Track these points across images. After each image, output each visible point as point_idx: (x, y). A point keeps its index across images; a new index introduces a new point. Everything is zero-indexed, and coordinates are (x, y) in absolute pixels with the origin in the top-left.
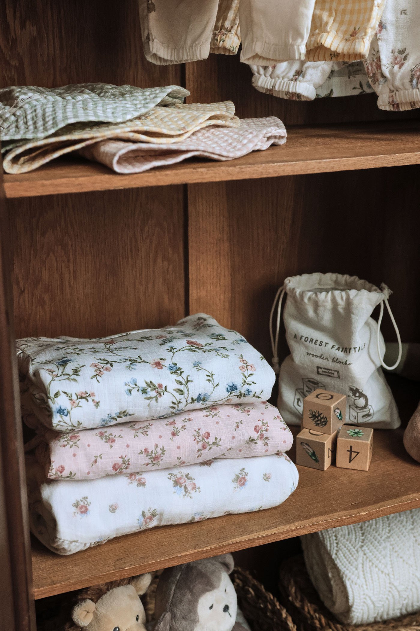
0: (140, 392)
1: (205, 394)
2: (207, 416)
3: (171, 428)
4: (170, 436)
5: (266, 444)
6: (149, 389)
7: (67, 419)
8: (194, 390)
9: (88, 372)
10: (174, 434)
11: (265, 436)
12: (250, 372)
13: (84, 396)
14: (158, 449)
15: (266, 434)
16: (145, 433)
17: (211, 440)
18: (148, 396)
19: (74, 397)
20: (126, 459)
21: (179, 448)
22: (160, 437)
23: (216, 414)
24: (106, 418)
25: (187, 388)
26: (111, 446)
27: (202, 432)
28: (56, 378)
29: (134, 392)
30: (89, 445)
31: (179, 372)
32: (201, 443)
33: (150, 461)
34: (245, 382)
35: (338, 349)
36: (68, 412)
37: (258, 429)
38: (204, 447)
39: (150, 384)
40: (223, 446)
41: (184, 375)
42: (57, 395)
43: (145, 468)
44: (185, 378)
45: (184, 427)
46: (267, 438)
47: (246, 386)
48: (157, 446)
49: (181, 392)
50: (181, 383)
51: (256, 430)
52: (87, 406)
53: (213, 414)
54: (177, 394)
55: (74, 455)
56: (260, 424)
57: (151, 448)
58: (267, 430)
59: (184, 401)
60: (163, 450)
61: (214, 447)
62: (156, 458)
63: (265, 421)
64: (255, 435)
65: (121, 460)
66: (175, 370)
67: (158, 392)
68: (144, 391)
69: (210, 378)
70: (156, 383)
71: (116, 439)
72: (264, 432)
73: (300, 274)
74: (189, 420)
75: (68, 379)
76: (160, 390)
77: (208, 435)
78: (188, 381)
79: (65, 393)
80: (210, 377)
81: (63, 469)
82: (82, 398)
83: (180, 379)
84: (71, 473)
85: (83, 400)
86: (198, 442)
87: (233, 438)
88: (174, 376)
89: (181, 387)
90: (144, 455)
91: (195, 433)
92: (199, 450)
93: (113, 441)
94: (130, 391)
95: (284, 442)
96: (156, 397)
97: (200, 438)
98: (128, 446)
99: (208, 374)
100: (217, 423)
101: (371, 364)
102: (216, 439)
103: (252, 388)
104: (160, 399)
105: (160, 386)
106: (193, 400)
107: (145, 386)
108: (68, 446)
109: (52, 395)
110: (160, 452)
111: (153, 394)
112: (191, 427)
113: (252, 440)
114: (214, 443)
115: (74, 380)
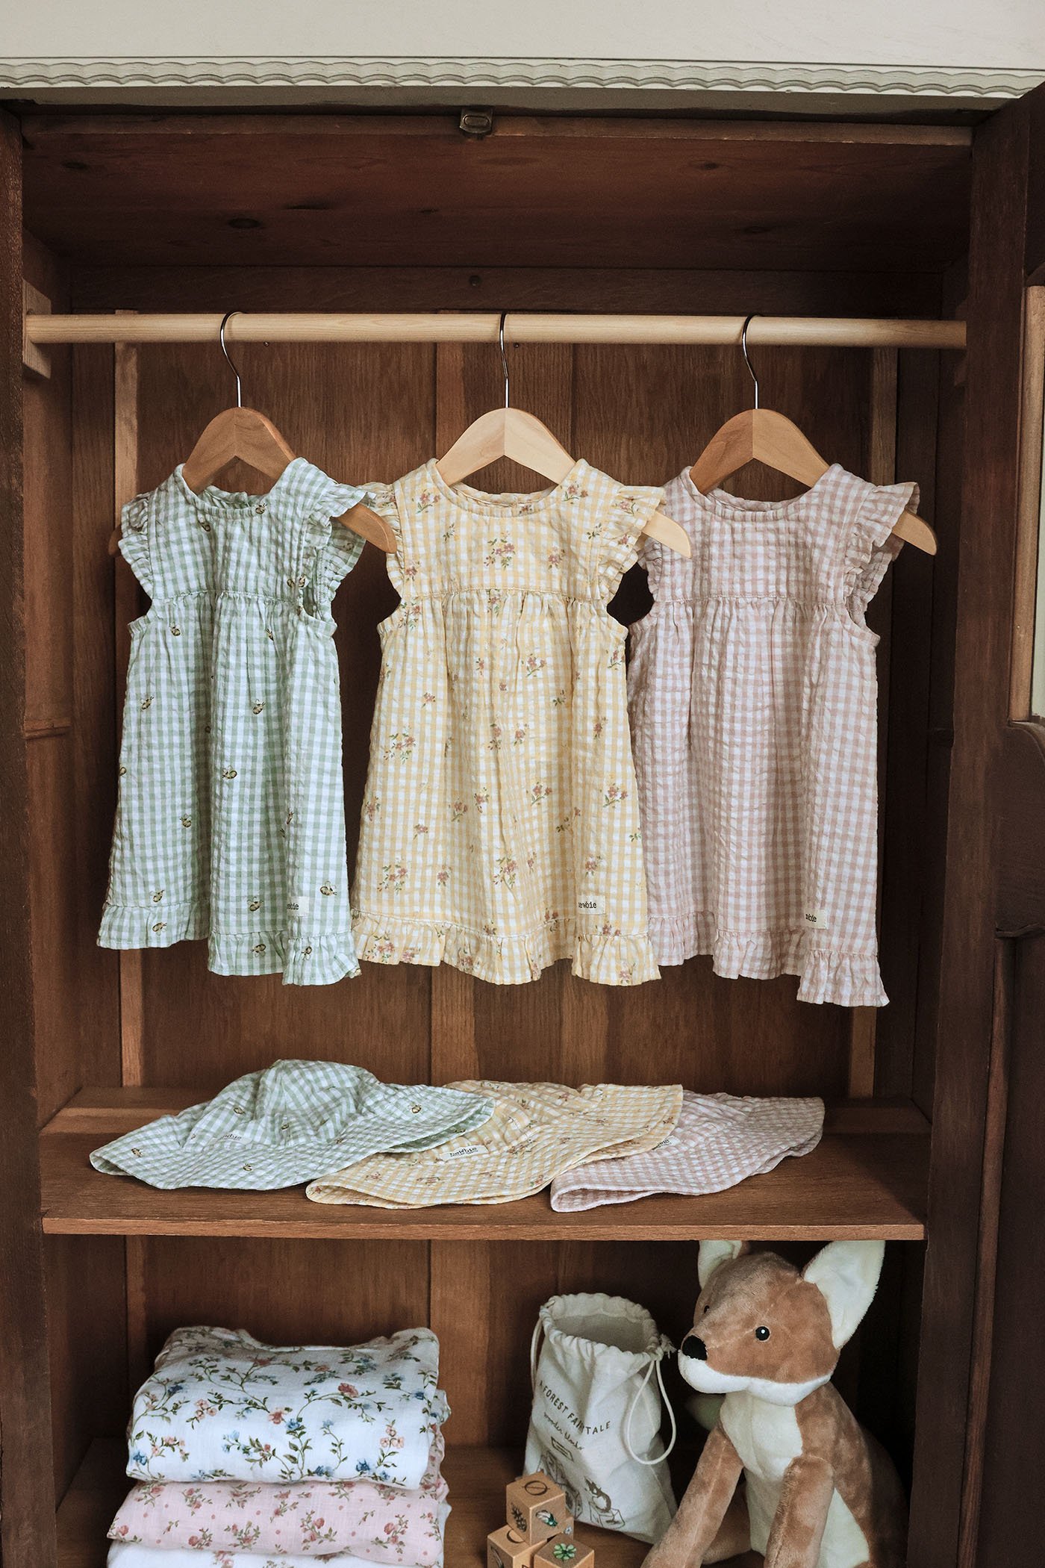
0: (241, 1451)
1: (328, 1468)
2: (333, 1495)
3: (278, 1503)
4: (271, 1514)
5: (400, 1551)
6: (252, 1450)
7: (144, 1468)
8: (313, 1460)
9: (188, 1411)
10: (277, 1513)
11: (399, 1540)
12: (393, 1449)
13: (170, 1444)
14: (251, 1529)
15: (401, 1538)
16: (241, 1503)
17: (324, 1531)
18: (250, 1457)
19: (159, 1443)
20: (208, 1533)
21: (278, 1532)
22: (258, 1513)
23: (346, 1494)
24: (197, 1473)
25: (303, 1456)
26: (193, 1513)
27: (315, 1518)
28: (150, 1413)
29: (233, 1449)
30: (167, 1506)
31: (299, 1432)
32: (309, 1532)
33: (238, 1542)
34: (381, 1461)
35: (574, 1421)
36: (147, 1461)
37: (390, 1528)
38: (313, 1539)
39: (255, 1443)
40: (338, 1542)
41: (304, 1438)
42: (139, 1435)
43: (231, 1549)
44: (304, 1442)
45: (294, 1506)
46: (401, 1543)
47: (382, 1468)
48: (250, 1525)
49: (294, 1460)
50: (296, 1449)
51: (387, 1530)
52: (172, 1457)
53: (342, 1492)
54: (288, 1462)
55: (145, 1515)
56: (396, 1521)
57: (242, 1526)
58: (403, 1533)
59: (298, 1472)
60: (257, 1532)
61: (326, 1542)
62: (247, 1540)
63: (404, 1519)
64: (384, 1537)
65: (201, 1533)
66: (296, 1428)
67: (263, 1455)
68: (246, 1451)
69: (336, 1448)
70: (263, 1444)
71: (203, 1504)
72: (399, 1535)
73: (576, 1293)
74: (307, 1496)
75: (162, 1416)
76: (266, 1453)
77: (322, 1522)
78: (306, 1447)
79: (150, 1435)
80: (337, 1446)
81: (126, 1530)
82: (167, 1445)
83: (296, 1442)
84: (135, 1538)
85: (169, 1448)
86: (306, 1530)
87: (353, 1534)
88: (290, 1438)
89: (295, 1454)
90: (231, 1533)
91: (305, 1517)
92: (305, 1541)
93: (199, 1506)
94: (228, 1448)
95: (425, 1553)
96: (260, 1461)
97: (310, 1525)
98: (213, 1517)
99: (335, 1442)
100: (341, 1508)
101: (621, 1451)
102: (331, 1530)
103: (392, 1472)
104: (265, 1464)
105: (268, 1447)
106: (310, 1473)
107: (248, 1444)
108: (144, 1501)
109: (134, 1435)
110: (252, 1533)
111: (257, 1456)
112: (305, 1506)
113: (378, 1542)
114: (327, 1536)
115: (168, 1419)
